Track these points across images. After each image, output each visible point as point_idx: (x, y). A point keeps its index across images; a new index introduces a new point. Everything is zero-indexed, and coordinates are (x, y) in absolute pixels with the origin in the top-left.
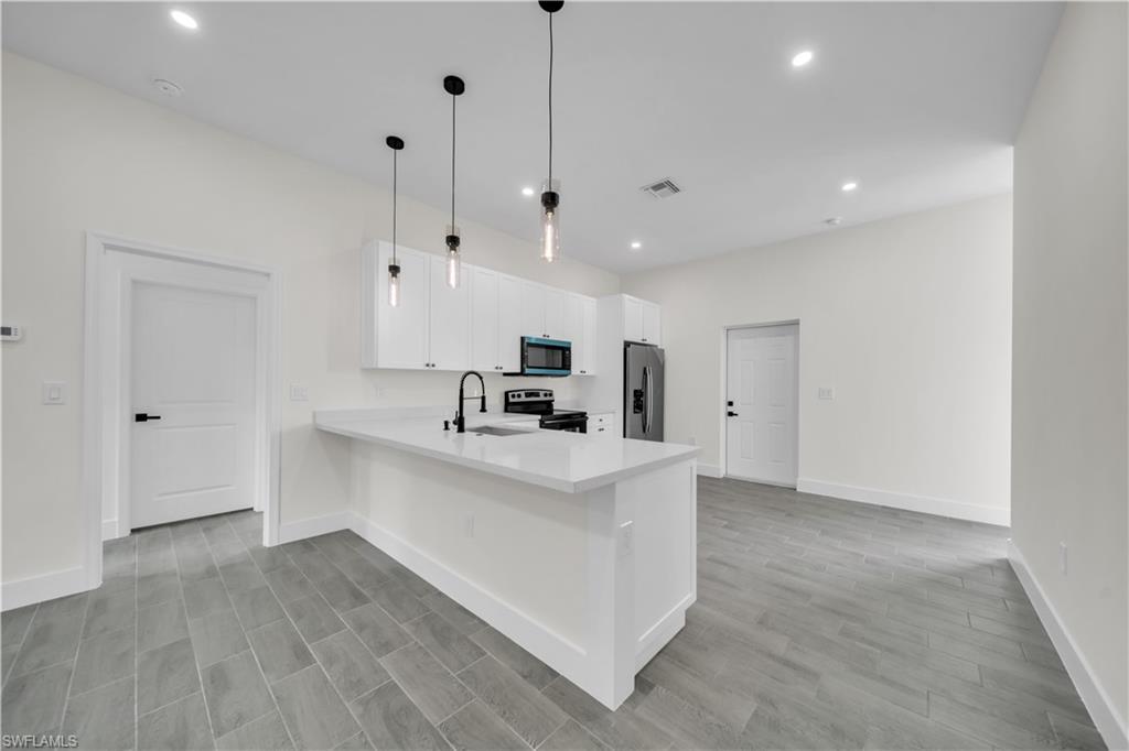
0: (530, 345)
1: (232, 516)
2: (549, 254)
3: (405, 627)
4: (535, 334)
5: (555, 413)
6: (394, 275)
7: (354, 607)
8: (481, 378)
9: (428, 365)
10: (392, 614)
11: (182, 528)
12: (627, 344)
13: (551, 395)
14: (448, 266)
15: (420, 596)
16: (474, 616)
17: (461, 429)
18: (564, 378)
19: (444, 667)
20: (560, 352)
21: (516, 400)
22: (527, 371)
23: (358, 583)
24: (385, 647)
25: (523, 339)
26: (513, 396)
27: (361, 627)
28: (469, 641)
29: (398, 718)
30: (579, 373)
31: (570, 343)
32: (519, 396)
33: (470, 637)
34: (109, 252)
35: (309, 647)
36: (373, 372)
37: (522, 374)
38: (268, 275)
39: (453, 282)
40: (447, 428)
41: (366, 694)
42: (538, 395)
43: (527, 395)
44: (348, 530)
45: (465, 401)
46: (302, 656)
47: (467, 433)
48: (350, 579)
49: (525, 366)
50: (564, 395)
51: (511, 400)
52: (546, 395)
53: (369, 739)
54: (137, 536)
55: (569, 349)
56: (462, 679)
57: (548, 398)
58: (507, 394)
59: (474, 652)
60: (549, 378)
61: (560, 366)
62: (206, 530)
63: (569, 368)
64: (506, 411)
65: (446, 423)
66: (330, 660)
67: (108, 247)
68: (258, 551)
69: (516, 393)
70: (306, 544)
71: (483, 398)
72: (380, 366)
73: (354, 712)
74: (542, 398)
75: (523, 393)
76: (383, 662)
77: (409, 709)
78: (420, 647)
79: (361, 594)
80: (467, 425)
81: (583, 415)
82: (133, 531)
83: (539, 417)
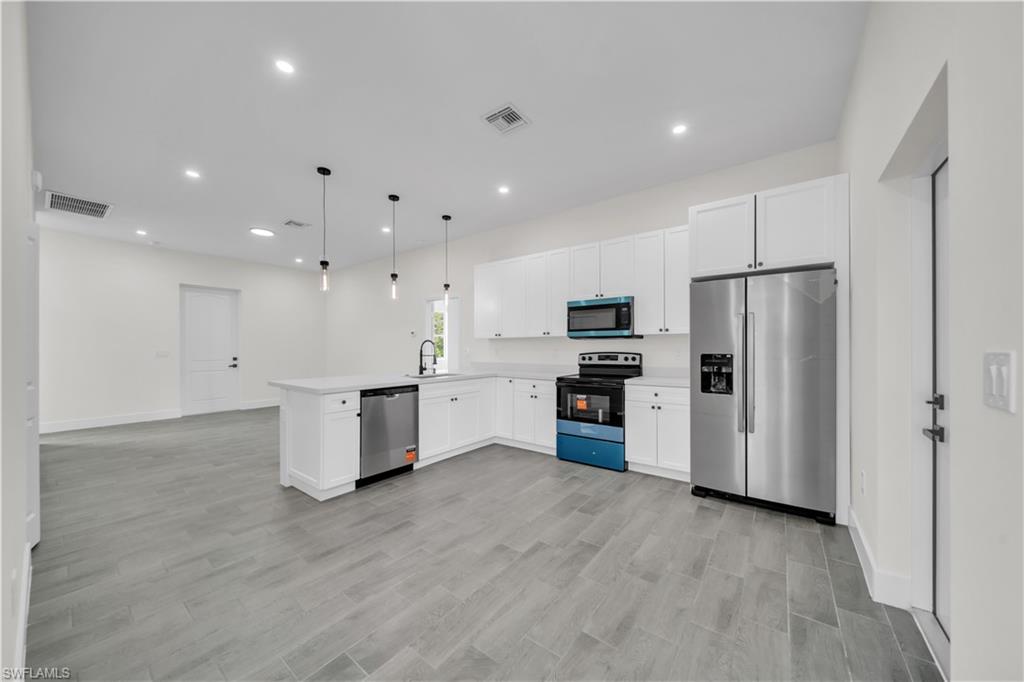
0: (571, 309)
4: (584, 296)
13: (634, 359)
20: (614, 310)
21: (586, 362)
22: (570, 334)
26: (584, 358)
30: (657, 331)
31: (630, 298)
32: (590, 359)
42: (616, 359)
43: (600, 359)
51: (581, 362)
52: (627, 359)
55: (630, 305)
61: (614, 325)
63: (627, 326)
74: (621, 361)
75: (595, 357)
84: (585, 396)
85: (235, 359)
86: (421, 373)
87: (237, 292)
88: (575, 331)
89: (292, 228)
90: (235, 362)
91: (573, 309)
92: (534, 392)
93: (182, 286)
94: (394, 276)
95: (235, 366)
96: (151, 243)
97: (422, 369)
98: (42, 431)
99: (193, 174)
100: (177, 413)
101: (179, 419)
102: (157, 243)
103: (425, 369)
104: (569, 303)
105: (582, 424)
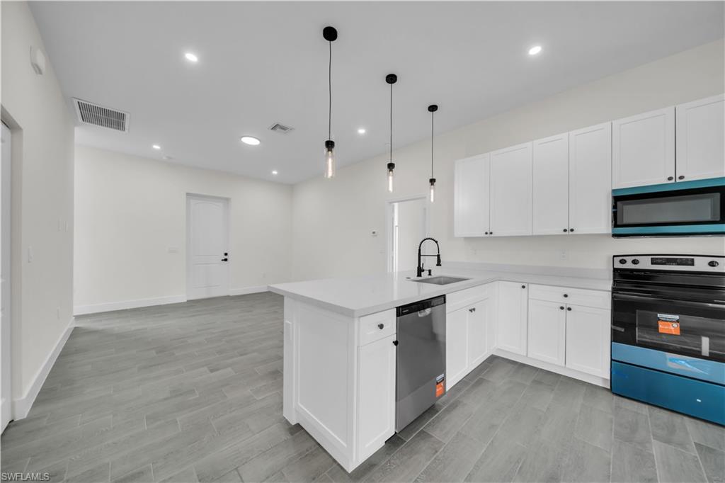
8: (437, 242)
9: (487, 234)
22: (617, 231)
26: (624, 261)
32: (636, 262)
42: (687, 263)
43: (654, 262)
49: (613, 225)
51: (617, 265)
71: (438, 256)
75: (645, 259)
84: (677, 317)
85: (226, 254)
86: (419, 275)
87: (227, 200)
88: (621, 227)
89: (278, 132)
90: (226, 257)
91: (621, 199)
92: (565, 302)
93: (188, 194)
94: (391, 166)
95: (226, 260)
96: (164, 158)
97: (420, 271)
98: (76, 313)
99: (191, 57)
100: (181, 298)
101: (184, 303)
102: (169, 158)
103: (423, 271)
104: (614, 191)
105: (669, 355)
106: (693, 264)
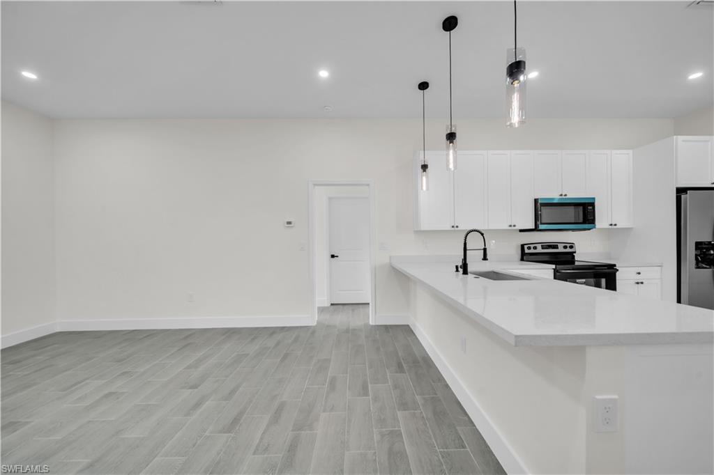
0: (543, 205)
1: (363, 306)
2: (515, 119)
3: (418, 398)
4: (554, 195)
5: (576, 263)
6: (424, 171)
7: (397, 372)
8: (482, 234)
9: (453, 227)
10: (414, 387)
11: (346, 307)
12: (681, 191)
13: (571, 247)
14: (448, 155)
15: (434, 382)
16: (467, 415)
17: (465, 272)
18: (588, 231)
19: (434, 440)
20: (581, 208)
21: (532, 251)
22: (541, 227)
23: (403, 359)
24: (404, 406)
25: (536, 201)
26: (529, 248)
27: (396, 387)
28: (456, 430)
29: (396, 457)
30: (607, 226)
31: (594, 199)
32: (535, 248)
33: (458, 428)
34: (316, 187)
35: (369, 385)
36: (419, 233)
37: (536, 229)
38: (368, 185)
39: (451, 166)
40: (457, 271)
41: (384, 429)
42: (556, 247)
43: (544, 247)
44: (408, 326)
45: (468, 252)
46: (364, 391)
47: (470, 276)
48: (400, 354)
49: (539, 223)
50: (587, 247)
51: (527, 251)
52: (565, 247)
53: (377, 459)
54: (332, 307)
55: (593, 205)
56: (443, 457)
57: (568, 250)
58: (523, 246)
59: (457, 442)
60: (570, 232)
61: (581, 220)
62: (353, 310)
63: (592, 221)
64: (522, 259)
65: (457, 267)
66: (376, 399)
67: (315, 185)
68: (367, 325)
69: (532, 246)
70: (387, 328)
71: (485, 250)
72: (422, 229)
73: (376, 437)
74: (561, 249)
75: (539, 246)
76: (400, 414)
77: (403, 455)
78: (423, 417)
79: (402, 365)
80: (470, 269)
81: (612, 266)
82: (332, 304)
83: (554, 266)
91: (545, 205)
106: (558, 248)
